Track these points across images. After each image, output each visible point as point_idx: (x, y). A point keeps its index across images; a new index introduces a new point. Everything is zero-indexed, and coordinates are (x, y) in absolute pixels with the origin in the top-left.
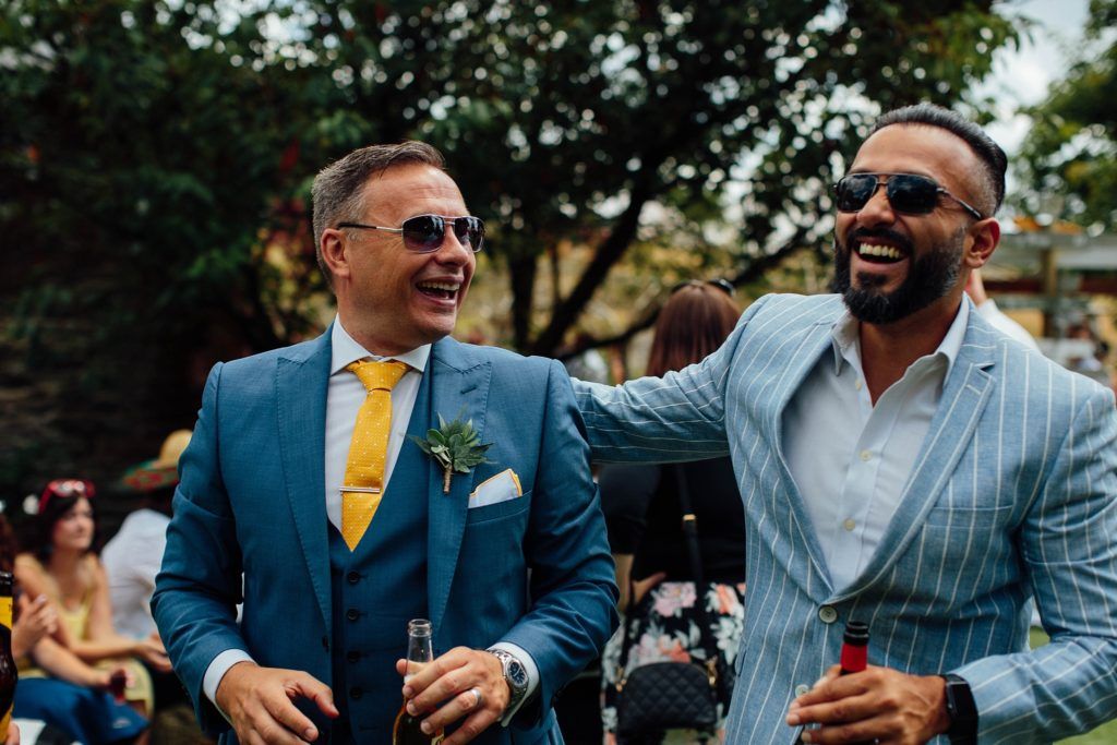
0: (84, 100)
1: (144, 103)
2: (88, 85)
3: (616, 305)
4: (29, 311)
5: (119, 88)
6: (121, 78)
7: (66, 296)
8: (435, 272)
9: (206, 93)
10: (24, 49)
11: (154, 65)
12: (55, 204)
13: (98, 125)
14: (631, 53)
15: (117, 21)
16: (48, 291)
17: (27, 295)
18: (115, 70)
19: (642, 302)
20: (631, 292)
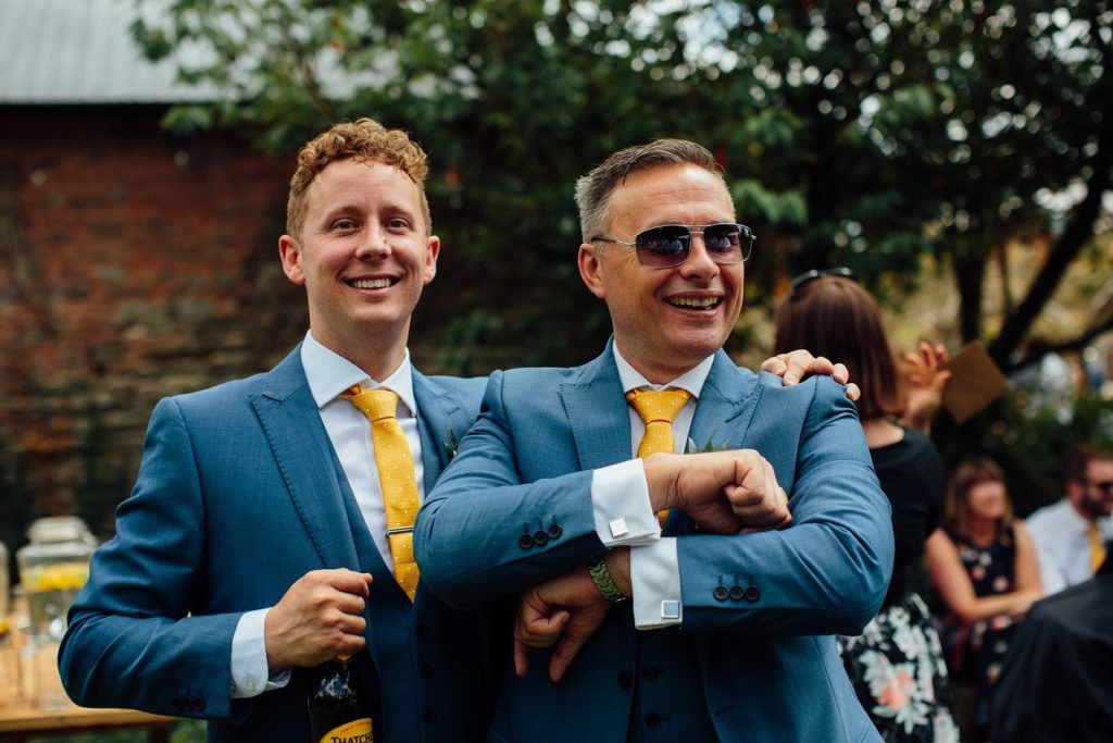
0: (502, 120)
1: (565, 120)
2: (506, 105)
3: (1070, 305)
4: (459, 340)
5: (539, 105)
6: (539, 94)
7: (495, 323)
8: (680, 287)
9: (628, 103)
10: (443, 73)
11: (572, 78)
12: (483, 231)
13: (518, 144)
14: (1080, 29)
15: (532, 36)
16: (477, 318)
17: (456, 324)
18: (532, 85)
19: (1099, 301)
20: (1087, 291)
